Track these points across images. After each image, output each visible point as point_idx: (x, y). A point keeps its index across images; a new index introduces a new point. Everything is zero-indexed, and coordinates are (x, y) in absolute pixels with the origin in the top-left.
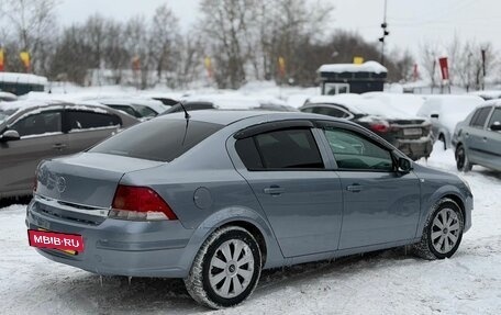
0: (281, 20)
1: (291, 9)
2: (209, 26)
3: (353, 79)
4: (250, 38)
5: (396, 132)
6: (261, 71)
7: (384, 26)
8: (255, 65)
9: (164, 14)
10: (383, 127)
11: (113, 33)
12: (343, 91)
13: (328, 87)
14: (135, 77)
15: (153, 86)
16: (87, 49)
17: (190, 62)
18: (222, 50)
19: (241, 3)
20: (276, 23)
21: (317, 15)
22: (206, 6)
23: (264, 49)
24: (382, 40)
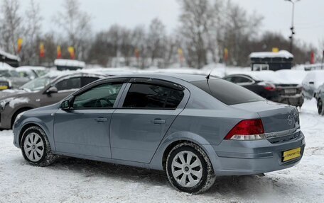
0: (230, 26)
1: (236, 19)
2: (185, 31)
3: (271, 62)
4: (211, 37)
5: (280, 91)
7: (292, 29)
8: (213, 53)
9: (156, 23)
10: (272, 88)
11: (125, 35)
12: (265, 69)
13: (255, 66)
16: (109, 45)
18: (192, 44)
19: (205, 15)
20: (226, 28)
21: (253, 22)
22: (183, 18)
23: (219, 44)
24: (291, 38)
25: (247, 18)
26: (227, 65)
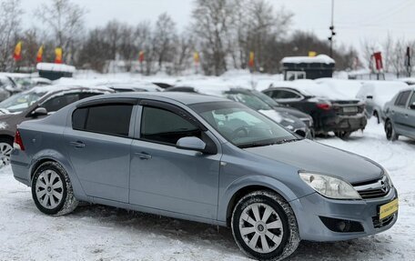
0: (254, 24)
1: (261, 15)
2: (199, 29)
3: (309, 68)
4: (230, 37)
5: (337, 110)
6: (239, 62)
7: (332, 28)
8: (234, 57)
9: (164, 19)
10: (327, 106)
11: (126, 34)
12: (301, 77)
13: (289, 74)
14: (142, 66)
15: (155, 73)
16: (106, 46)
17: (183, 55)
18: (208, 46)
19: (223, 11)
20: (250, 26)
21: (281, 20)
22: (197, 14)
23: (240, 46)
24: (330, 39)
25: (274, 14)
26: (252, 72)
